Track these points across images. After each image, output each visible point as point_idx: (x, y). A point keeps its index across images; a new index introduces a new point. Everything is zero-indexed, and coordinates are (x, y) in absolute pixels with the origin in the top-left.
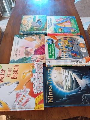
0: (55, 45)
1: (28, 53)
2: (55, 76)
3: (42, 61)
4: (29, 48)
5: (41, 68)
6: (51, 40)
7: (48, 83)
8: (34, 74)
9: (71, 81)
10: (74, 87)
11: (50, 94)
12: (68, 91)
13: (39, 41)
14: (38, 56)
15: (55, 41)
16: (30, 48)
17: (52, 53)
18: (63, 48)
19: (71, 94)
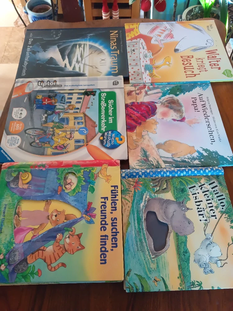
0: (97, 129)
1: (173, 105)
2: (103, 61)
3: (133, 89)
4: (174, 120)
5: (133, 73)
6: (109, 145)
7: (118, 52)
8: (149, 63)
9: (73, 55)
10: (70, 47)
11: (115, 39)
12: (83, 43)
13: (146, 142)
14: (143, 99)
15: (96, 142)
16: (169, 119)
17: (108, 105)
18: (75, 118)
19: (78, 39)
